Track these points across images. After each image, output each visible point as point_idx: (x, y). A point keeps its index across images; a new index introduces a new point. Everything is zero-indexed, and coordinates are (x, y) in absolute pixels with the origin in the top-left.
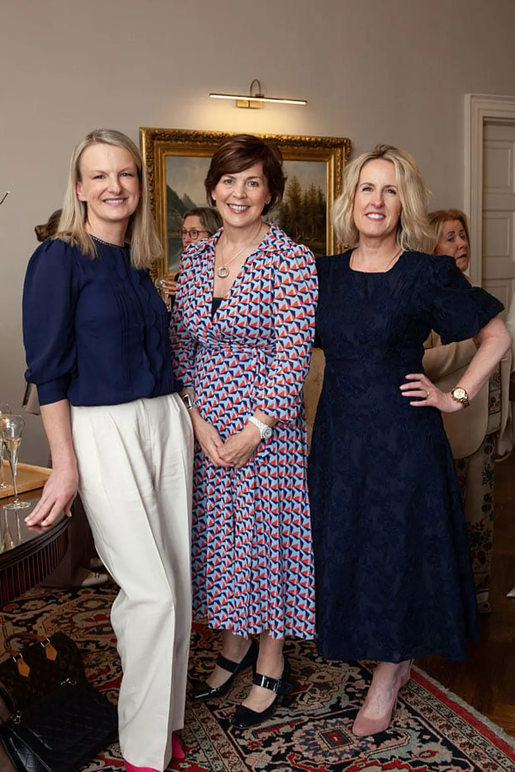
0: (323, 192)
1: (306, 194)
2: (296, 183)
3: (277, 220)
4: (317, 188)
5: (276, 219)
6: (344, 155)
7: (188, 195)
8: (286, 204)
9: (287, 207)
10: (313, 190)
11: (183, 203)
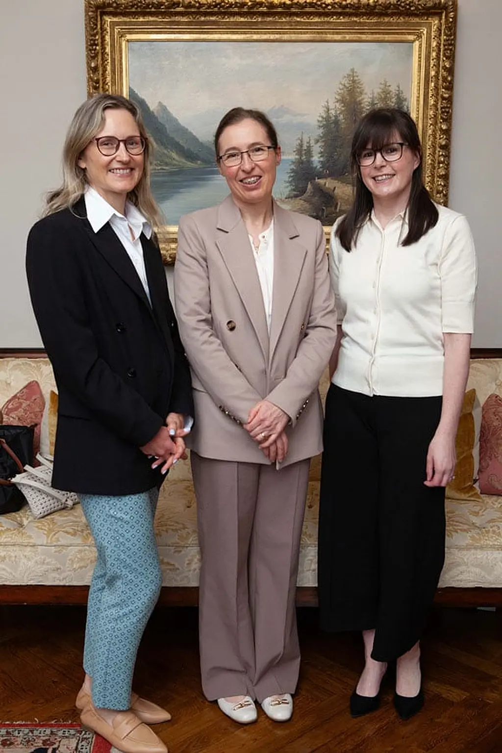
0: (405, 95)
1: (373, 98)
2: (354, 81)
3: (319, 144)
4: (393, 89)
5: (317, 141)
6: (443, 27)
7: (165, 104)
8: (336, 117)
9: (336, 122)
10: (386, 93)
11: (156, 118)
